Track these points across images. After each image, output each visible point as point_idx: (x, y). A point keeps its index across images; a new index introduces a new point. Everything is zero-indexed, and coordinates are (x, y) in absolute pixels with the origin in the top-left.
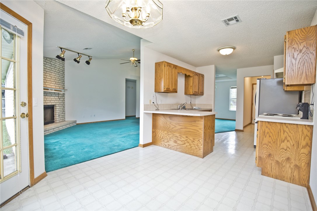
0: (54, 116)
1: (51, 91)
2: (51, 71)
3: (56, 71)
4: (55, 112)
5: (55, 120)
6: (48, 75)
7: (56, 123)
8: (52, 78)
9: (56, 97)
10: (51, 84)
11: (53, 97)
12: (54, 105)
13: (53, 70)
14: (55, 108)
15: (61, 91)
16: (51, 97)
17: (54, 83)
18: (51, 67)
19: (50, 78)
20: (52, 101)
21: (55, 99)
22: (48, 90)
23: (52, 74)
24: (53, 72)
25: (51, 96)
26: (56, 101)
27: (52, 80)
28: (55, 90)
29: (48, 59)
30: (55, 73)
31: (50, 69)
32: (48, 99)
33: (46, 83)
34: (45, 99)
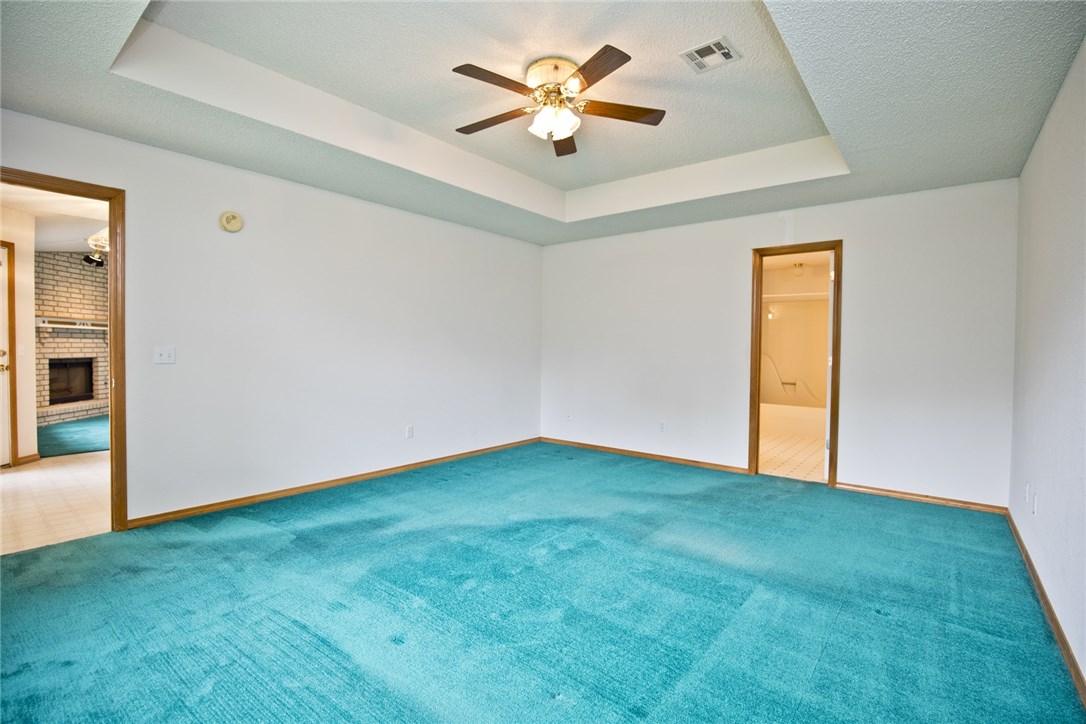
0: (92, 385)
1: (81, 327)
2: (83, 282)
3: (98, 280)
4: (94, 374)
5: (95, 392)
6: (74, 290)
7: (98, 399)
8: (86, 297)
9: (96, 341)
10: (83, 311)
11: (91, 341)
12: (91, 359)
13: (89, 278)
14: (94, 364)
16: (84, 340)
17: (92, 307)
18: (83, 272)
19: (81, 296)
20: (85, 350)
21: (94, 345)
22: (74, 324)
23: (86, 287)
24: (90, 283)
25: (85, 338)
26: (96, 350)
27: (86, 302)
28: (93, 325)
29: (75, 256)
30: (95, 284)
31: (82, 277)
32: (74, 345)
33: (70, 310)
34: (68, 345)
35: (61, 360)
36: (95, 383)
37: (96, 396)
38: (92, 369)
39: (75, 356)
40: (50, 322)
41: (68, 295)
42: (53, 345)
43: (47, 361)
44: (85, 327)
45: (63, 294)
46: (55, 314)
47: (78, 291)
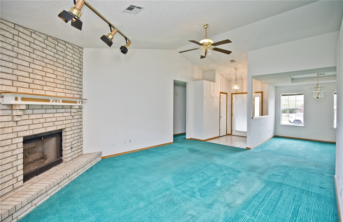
0: (62, 150)
1: (54, 103)
2: (56, 64)
3: (67, 64)
4: (64, 141)
5: (64, 156)
6: (49, 70)
7: (66, 162)
8: (59, 78)
9: (65, 114)
10: (56, 90)
11: (61, 115)
12: (61, 130)
13: (61, 62)
14: (63, 134)
15: (76, 102)
16: (56, 115)
17: (63, 87)
18: (57, 56)
19: (54, 76)
20: (57, 123)
21: (63, 118)
22: (49, 101)
23: (59, 69)
24: (61, 66)
25: (57, 113)
26: (64, 122)
27: (58, 82)
28: (63, 101)
29: (50, 39)
30: (65, 67)
31: (55, 60)
32: (48, 120)
33: (45, 88)
34: (42, 121)
35: (35, 135)
36: (63, 149)
37: (64, 160)
38: (62, 137)
39: (49, 129)
40: (23, 99)
41: (43, 74)
42: (28, 122)
43: (21, 140)
44: (58, 104)
45: (39, 72)
46: (30, 91)
47: (52, 71)
